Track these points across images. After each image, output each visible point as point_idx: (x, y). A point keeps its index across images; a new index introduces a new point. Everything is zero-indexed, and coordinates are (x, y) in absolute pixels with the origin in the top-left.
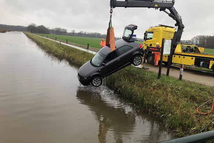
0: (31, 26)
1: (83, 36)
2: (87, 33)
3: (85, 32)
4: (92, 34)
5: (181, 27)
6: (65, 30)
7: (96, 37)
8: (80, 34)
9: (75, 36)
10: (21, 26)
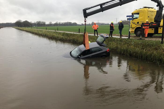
0: (18, 22)
1: (58, 25)
2: (61, 23)
3: (60, 22)
4: (65, 23)
5: (161, 7)
6: (44, 22)
7: (68, 26)
8: (56, 24)
9: (52, 26)
10: (9, 23)
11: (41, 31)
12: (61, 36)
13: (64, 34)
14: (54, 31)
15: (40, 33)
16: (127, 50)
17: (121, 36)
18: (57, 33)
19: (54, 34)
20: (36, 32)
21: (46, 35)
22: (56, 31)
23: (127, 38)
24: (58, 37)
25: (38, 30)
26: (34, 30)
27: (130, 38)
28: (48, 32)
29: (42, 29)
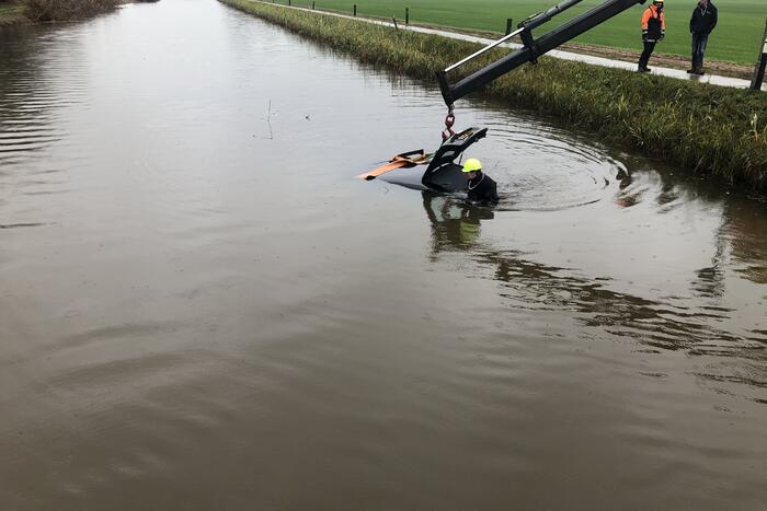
11: (330, 21)
12: (419, 56)
13: (431, 44)
14: (387, 24)
15: (327, 30)
16: (726, 153)
17: (697, 68)
18: (400, 36)
19: (387, 43)
20: (305, 23)
21: (348, 44)
22: (400, 27)
23: (747, 84)
24: (402, 58)
25: (316, 16)
26: (300, 14)
27: (762, 88)
28: (361, 26)
29: (337, 12)
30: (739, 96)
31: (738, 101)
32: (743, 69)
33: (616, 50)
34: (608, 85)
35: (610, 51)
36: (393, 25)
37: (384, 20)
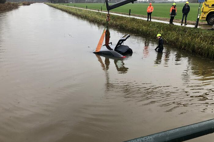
11: (80, 10)
14: (96, 11)
15: (79, 13)
16: (189, 44)
18: (100, 14)
19: (97, 16)
20: (73, 11)
21: (86, 16)
22: (100, 12)
23: (194, 26)
24: (101, 20)
25: (76, 9)
26: (72, 9)
27: (198, 27)
28: (89, 12)
29: (82, 8)
30: (192, 29)
31: (192, 31)
32: (192, 22)
33: (158, 18)
34: (158, 27)
35: (157, 18)
36: (98, 11)
37: (95, 10)
